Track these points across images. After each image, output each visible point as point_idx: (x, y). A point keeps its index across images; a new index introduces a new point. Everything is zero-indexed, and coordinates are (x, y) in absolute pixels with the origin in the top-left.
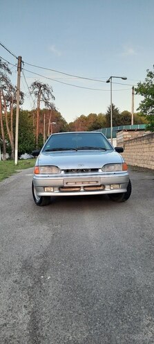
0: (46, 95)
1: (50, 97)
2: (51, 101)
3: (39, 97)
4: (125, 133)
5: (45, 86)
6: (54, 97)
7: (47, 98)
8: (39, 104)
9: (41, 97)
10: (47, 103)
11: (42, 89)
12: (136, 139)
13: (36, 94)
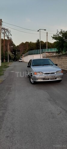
0: (7, 34)
1: (10, 35)
2: (10, 37)
3: (4, 35)
4: (46, 53)
5: (7, 29)
6: (11, 35)
7: (8, 35)
8: (4, 37)
9: (5, 34)
10: (8, 37)
11: (6, 31)
12: (52, 56)
13: (3, 33)
